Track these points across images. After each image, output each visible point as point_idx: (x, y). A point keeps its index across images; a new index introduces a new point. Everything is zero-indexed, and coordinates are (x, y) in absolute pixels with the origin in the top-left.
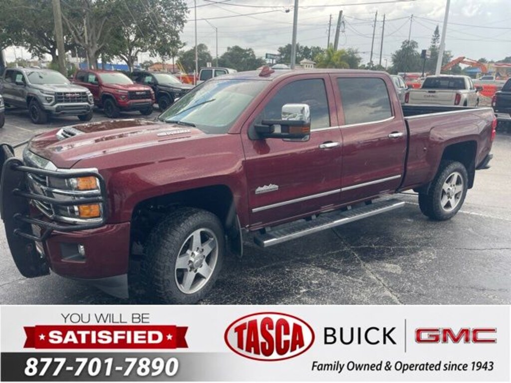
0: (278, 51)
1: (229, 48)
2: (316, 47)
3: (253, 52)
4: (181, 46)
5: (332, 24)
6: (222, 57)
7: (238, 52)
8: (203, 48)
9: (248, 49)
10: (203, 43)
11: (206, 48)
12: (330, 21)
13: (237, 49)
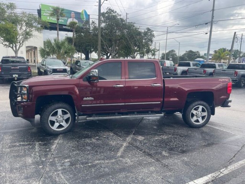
0: (214, 52)
1: (186, 51)
2: (236, 50)
3: (199, 53)
4: (156, 51)
5: (243, 38)
6: (182, 56)
7: (191, 53)
8: (173, 51)
9: (197, 51)
10: (173, 49)
11: (175, 51)
12: (242, 37)
13: (191, 51)
